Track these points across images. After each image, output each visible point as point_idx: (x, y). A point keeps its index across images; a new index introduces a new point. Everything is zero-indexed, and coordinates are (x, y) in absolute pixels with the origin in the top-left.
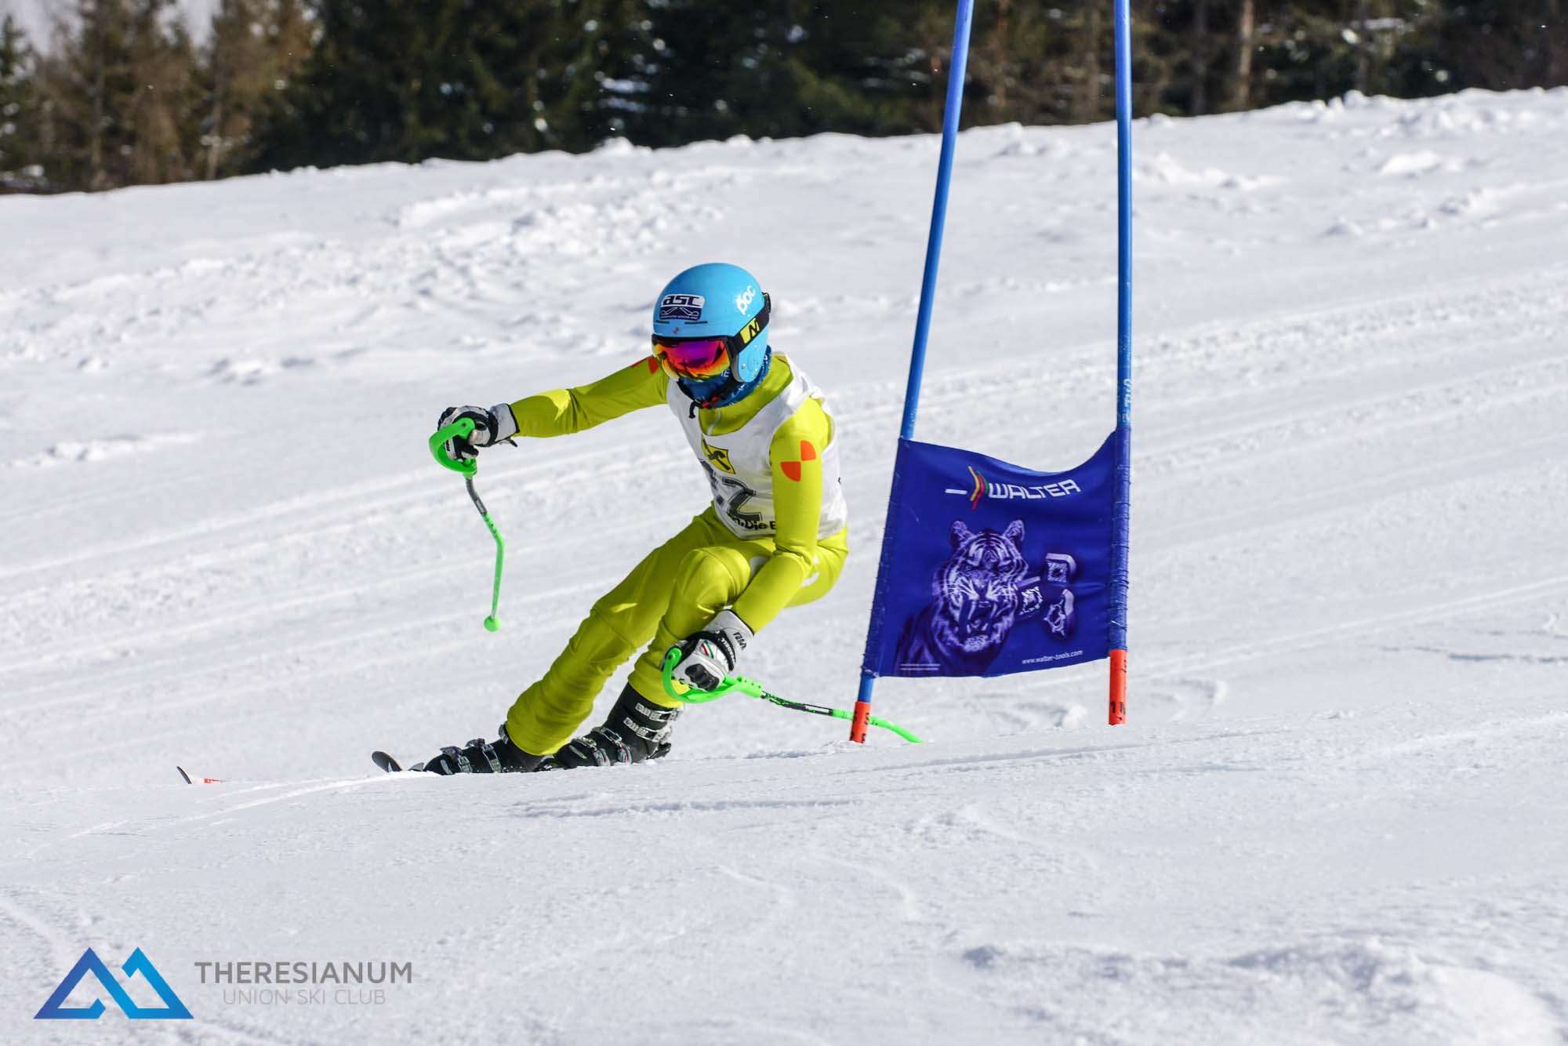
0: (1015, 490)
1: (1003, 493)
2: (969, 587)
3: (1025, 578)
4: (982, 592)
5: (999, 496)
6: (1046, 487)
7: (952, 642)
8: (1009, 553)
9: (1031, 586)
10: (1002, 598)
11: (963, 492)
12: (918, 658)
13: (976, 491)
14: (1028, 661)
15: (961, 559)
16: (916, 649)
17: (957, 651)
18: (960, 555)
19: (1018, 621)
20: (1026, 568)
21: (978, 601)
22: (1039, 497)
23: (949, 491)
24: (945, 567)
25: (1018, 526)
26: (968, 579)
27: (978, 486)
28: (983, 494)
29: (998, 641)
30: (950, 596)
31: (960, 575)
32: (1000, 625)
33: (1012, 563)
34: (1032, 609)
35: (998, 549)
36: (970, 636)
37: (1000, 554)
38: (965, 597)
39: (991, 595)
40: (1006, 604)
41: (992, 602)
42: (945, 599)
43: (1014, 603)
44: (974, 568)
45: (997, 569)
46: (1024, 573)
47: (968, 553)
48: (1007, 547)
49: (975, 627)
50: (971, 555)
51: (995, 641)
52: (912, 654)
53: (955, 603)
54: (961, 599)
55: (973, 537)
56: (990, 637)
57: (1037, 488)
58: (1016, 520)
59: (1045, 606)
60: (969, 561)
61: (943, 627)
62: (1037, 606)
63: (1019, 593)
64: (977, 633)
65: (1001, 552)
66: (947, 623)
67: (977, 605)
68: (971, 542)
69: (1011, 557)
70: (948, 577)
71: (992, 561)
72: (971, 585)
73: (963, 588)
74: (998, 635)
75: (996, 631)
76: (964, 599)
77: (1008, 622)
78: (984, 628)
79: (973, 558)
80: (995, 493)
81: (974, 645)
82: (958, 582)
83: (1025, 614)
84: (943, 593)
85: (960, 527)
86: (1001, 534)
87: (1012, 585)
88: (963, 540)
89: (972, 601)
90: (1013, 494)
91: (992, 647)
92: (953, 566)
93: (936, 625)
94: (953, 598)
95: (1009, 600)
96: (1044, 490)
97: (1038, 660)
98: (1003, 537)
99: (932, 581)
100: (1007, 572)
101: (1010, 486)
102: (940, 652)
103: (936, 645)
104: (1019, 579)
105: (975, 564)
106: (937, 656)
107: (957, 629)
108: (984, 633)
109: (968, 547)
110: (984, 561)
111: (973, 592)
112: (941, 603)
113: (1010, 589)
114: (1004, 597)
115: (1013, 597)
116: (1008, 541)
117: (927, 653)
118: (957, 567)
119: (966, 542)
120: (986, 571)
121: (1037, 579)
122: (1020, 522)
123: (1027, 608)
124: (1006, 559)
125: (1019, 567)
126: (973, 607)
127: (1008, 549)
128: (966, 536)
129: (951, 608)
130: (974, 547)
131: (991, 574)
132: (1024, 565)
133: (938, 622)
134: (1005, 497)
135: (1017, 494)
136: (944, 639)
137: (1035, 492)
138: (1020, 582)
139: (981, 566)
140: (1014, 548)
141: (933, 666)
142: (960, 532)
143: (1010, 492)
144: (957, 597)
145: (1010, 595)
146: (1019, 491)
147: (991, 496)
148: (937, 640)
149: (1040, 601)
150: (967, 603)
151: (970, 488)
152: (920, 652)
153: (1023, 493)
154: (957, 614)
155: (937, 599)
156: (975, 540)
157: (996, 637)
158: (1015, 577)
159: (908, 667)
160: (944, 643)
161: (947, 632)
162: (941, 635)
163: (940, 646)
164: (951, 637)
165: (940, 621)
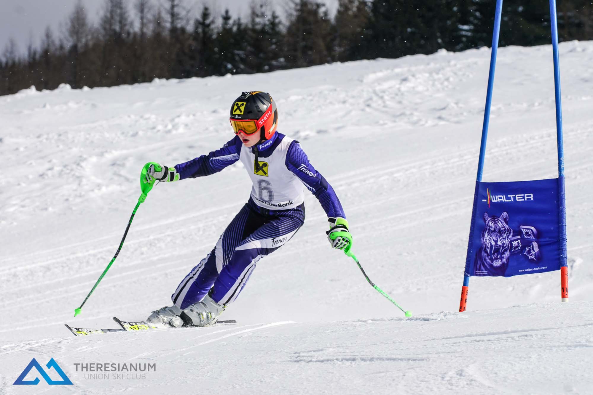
2: (492, 240)
3: (513, 236)
4: (496, 242)
7: (489, 262)
9: (516, 240)
10: (504, 244)
12: (480, 269)
15: (488, 228)
16: (479, 265)
17: (491, 266)
18: (487, 226)
21: (495, 245)
24: (484, 232)
25: (505, 214)
26: (491, 236)
30: (486, 243)
31: (488, 235)
34: (517, 249)
35: (499, 224)
36: (494, 260)
39: (499, 243)
40: (506, 247)
41: (500, 246)
43: (509, 246)
44: (492, 232)
49: (496, 256)
50: (490, 226)
51: (504, 262)
52: (478, 267)
53: (488, 246)
55: (489, 219)
56: (502, 261)
59: (523, 248)
60: (490, 229)
62: (520, 248)
63: (511, 242)
64: (497, 259)
66: (486, 254)
67: (495, 247)
68: (489, 221)
70: (485, 236)
73: (490, 240)
75: (503, 258)
76: (490, 244)
77: (507, 254)
81: (496, 264)
82: (488, 238)
83: (514, 251)
85: (485, 215)
87: (507, 239)
88: (487, 220)
89: (493, 245)
91: (503, 264)
93: (483, 256)
95: (506, 245)
97: (526, 270)
98: (500, 219)
99: (480, 237)
102: (487, 267)
105: (492, 230)
107: (489, 257)
108: (499, 259)
109: (489, 223)
110: (495, 228)
111: (493, 242)
112: (483, 246)
113: (507, 241)
115: (508, 244)
117: (482, 267)
118: (487, 231)
120: (497, 233)
121: (518, 237)
127: (502, 224)
129: (487, 248)
131: (499, 235)
132: (512, 231)
138: (511, 238)
139: (495, 231)
141: (485, 272)
142: (486, 217)
144: (488, 244)
150: (491, 246)
154: (489, 251)
155: (482, 244)
157: (504, 260)
159: (478, 272)
160: (486, 262)
161: (487, 258)
162: (485, 260)
163: (486, 264)
164: (488, 260)
165: (484, 254)
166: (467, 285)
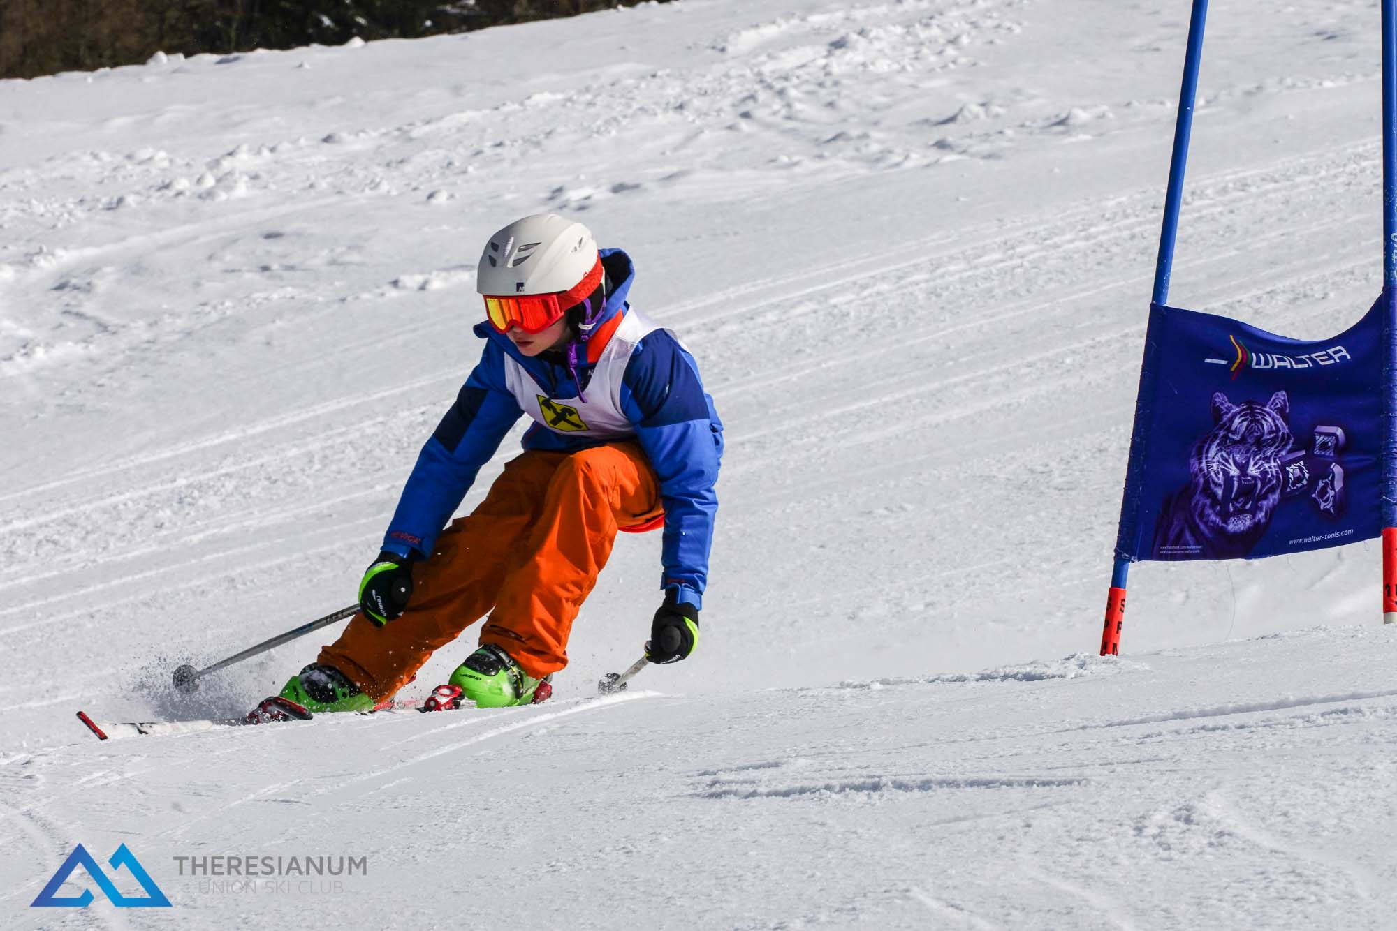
0: (1279, 360)
1: (1267, 363)
2: (1228, 463)
3: (1290, 452)
4: (1243, 468)
5: (1262, 366)
6: (1313, 356)
7: (1214, 522)
8: (1276, 425)
9: (1296, 461)
10: (1264, 473)
11: (1224, 362)
12: (1179, 540)
13: (1238, 361)
14: (1295, 542)
15: (1222, 433)
16: (1177, 530)
17: (1221, 532)
18: (1220, 429)
19: (1284, 498)
20: (1291, 441)
21: (1239, 477)
22: (1306, 366)
23: (1208, 361)
24: (1205, 442)
25: (1281, 396)
26: (1228, 454)
27: (1240, 356)
28: (1246, 364)
29: (1263, 520)
30: (1209, 472)
31: (1221, 450)
32: (1265, 503)
33: (1277, 437)
34: (1299, 485)
35: (1264, 422)
36: (1233, 515)
37: (1265, 427)
38: (1226, 473)
39: (1252, 470)
40: (1270, 480)
41: (1254, 478)
42: (1204, 476)
43: (1278, 478)
44: (1235, 443)
45: (1260, 444)
46: (1288, 447)
47: (1230, 426)
48: (1273, 419)
49: (1238, 505)
50: (1233, 428)
51: (1259, 520)
52: (1172, 536)
53: (1216, 480)
54: (1221, 475)
55: (1236, 409)
56: (1254, 517)
57: (1303, 357)
58: (1279, 390)
59: (1313, 482)
60: (1230, 435)
61: (1204, 506)
62: (1305, 482)
63: (1282, 468)
64: (1240, 512)
65: (1267, 424)
66: (1208, 502)
67: (1239, 481)
68: (1235, 415)
69: (1278, 430)
70: (1207, 452)
71: (1255, 434)
72: (1231, 461)
73: (1223, 464)
74: (1263, 514)
75: (1261, 510)
76: (1224, 475)
77: (1274, 500)
78: (1248, 506)
79: (1235, 432)
80: (1258, 363)
81: (1238, 525)
82: (1218, 458)
83: (1292, 491)
84: (1201, 470)
85: (1220, 398)
86: (1265, 406)
87: (1275, 460)
88: (1227, 413)
89: (1233, 477)
90: (1277, 364)
91: (1257, 526)
92: (1213, 441)
93: (1197, 504)
94: (1212, 474)
95: (1272, 475)
96: (1311, 359)
97: (1306, 540)
98: (1267, 409)
99: (1189, 457)
100: (1271, 446)
101: (1274, 356)
102: (1202, 534)
103: (1198, 526)
104: (1283, 453)
105: (1237, 438)
106: (1199, 537)
107: (1218, 508)
108: (1247, 512)
109: (1231, 420)
110: (1247, 434)
111: (1233, 467)
112: (1202, 480)
113: (1273, 464)
114: (1267, 472)
115: (1277, 472)
116: (1274, 413)
117: (1188, 535)
118: (1218, 441)
119: (1229, 415)
120: (1248, 445)
121: (1303, 453)
122: (1284, 393)
123: (1294, 483)
124: (1270, 432)
125: (1284, 440)
126: (1236, 484)
127: (1274, 422)
128: (1229, 409)
129: (1212, 486)
130: (1237, 421)
131: (1254, 448)
132: (1289, 438)
133: (1198, 501)
134: (1268, 367)
135: (1282, 364)
136: (1205, 519)
137: (1303, 362)
138: (1283, 456)
139: (1243, 440)
140: (1281, 421)
141: (1194, 548)
142: (1222, 404)
143: (1275, 362)
144: (1217, 474)
145: (1274, 470)
146: (1285, 361)
147: (1254, 366)
148: (1198, 521)
149: (1307, 475)
150: (1228, 479)
151: (1231, 357)
152: (1181, 534)
153: (1288, 363)
154: (1220, 492)
155: (1196, 475)
156: (1239, 413)
157: (1261, 515)
158: (1280, 451)
159: (1168, 549)
160: (1206, 523)
161: (1209, 511)
162: (1202, 515)
163: (1202, 526)
164: (1213, 517)
165: (1200, 500)
166: (1122, 584)
